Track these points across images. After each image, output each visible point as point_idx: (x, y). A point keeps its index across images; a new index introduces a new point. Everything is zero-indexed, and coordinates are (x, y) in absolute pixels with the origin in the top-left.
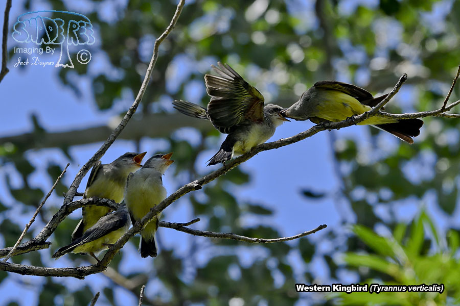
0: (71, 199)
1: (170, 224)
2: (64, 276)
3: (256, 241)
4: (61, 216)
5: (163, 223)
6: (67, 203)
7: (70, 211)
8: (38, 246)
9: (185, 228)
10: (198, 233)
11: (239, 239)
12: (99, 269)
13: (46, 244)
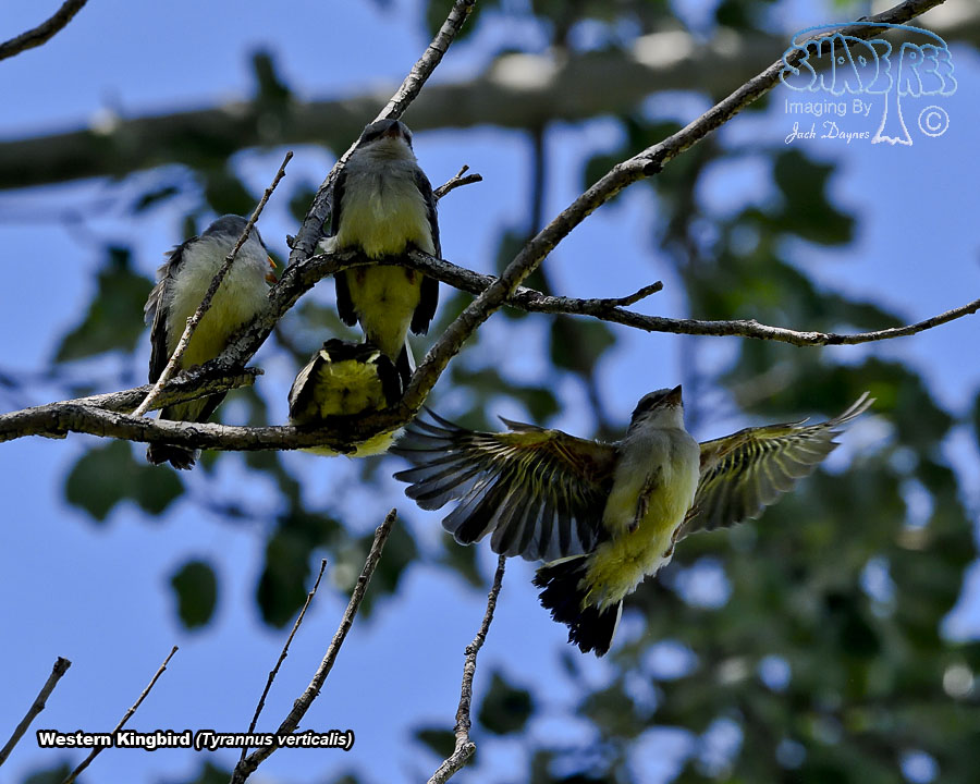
0: (309, 250)
1: (581, 302)
2: (301, 446)
3: (815, 341)
4: (285, 298)
5: (563, 301)
6: (298, 262)
7: (306, 283)
8: (225, 380)
9: (622, 311)
10: (656, 324)
11: (771, 335)
12: (398, 418)
13: (247, 373)
